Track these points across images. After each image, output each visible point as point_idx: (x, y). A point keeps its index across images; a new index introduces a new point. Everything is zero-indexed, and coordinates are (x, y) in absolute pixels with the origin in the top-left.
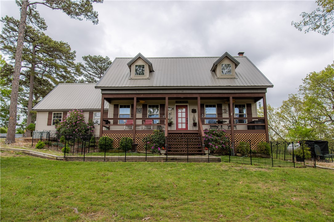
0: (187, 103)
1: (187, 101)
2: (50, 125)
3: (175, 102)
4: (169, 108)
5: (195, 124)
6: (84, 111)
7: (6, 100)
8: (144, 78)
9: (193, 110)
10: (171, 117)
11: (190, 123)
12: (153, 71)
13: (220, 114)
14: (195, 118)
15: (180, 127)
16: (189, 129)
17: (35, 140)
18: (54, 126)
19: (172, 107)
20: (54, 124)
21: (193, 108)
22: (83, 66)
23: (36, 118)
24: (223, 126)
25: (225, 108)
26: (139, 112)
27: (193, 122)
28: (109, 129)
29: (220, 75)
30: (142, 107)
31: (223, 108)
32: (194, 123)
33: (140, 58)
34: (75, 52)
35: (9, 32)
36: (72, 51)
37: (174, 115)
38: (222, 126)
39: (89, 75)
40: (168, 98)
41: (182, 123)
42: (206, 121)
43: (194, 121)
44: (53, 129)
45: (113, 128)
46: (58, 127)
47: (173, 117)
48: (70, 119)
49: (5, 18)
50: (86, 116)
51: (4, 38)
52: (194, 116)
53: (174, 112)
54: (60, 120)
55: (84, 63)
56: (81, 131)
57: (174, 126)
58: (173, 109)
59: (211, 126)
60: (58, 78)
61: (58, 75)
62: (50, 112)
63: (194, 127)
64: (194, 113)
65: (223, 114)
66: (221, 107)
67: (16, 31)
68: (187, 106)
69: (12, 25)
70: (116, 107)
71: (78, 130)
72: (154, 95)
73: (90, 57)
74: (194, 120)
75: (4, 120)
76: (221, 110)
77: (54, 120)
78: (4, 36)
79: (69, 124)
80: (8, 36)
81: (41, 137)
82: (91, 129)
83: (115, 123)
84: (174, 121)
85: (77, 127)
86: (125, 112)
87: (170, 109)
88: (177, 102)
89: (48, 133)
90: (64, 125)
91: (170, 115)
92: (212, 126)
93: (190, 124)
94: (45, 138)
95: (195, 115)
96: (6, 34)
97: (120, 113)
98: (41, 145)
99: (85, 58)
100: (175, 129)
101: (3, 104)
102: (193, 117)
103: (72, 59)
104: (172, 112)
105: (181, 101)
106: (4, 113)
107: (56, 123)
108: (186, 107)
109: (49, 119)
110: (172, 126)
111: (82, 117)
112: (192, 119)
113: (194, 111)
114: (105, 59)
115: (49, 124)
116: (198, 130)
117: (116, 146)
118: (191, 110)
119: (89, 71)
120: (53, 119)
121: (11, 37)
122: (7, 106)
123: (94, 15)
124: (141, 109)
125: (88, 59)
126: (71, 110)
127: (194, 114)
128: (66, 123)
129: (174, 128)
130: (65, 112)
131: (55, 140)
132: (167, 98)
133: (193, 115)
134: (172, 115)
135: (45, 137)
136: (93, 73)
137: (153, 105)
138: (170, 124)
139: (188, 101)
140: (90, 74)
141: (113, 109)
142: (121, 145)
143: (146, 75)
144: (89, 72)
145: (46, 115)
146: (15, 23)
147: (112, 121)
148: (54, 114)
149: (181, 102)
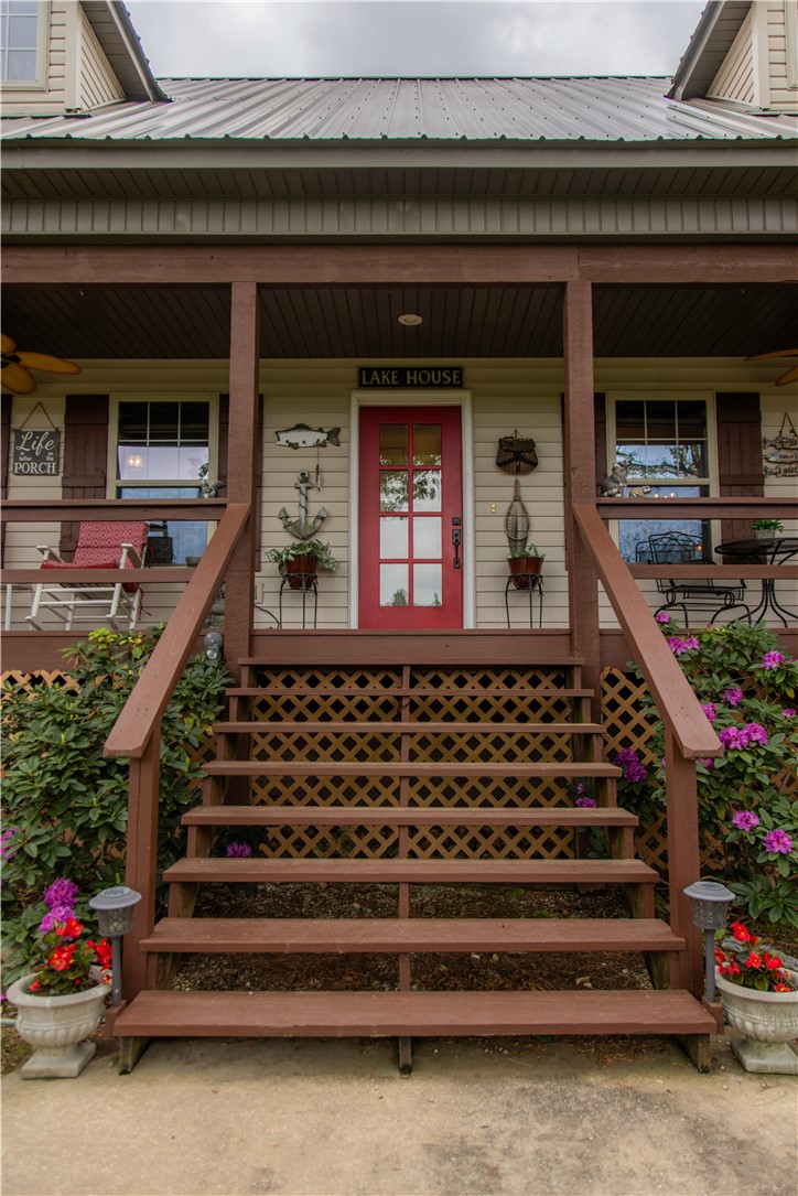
0: (459, 385)
1: (460, 370)
3: (353, 373)
4: (301, 427)
5: (524, 574)
9: (504, 444)
10: (315, 509)
11: (485, 558)
14: (526, 515)
16: (469, 623)
19: (330, 421)
21: (508, 432)
24: (779, 584)
25: (787, 433)
26: (37, 460)
27: (506, 553)
29: (782, 83)
30: (59, 421)
31: (769, 431)
32: (514, 563)
37: (339, 493)
38: (768, 587)
40: (253, 292)
41: (411, 561)
43: (513, 542)
47: (332, 509)
52: (517, 498)
53: (339, 463)
57: (339, 583)
58: (334, 435)
59: (674, 589)
63: (520, 600)
64: (518, 471)
65: (770, 480)
66: (756, 421)
68: (454, 413)
72: (111, 257)
74: (516, 538)
76: (757, 443)
84: (342, 544)
87: (311, 438)
88: (367, 380)
91: (312, 494)
92: (687, 590)
93: (486, 569)
95: (525, 493)
100: (354, 625)
102: (504, 508)
104: (325, 464)
105: (402, 371)
108: (445, 421)
110: (323, 583)
112: (500, 523)
113: (518, 456)
116: (570, 634)
118: (492, 449)
124: (55, 435)
127: (517, 486)
129: (338, 610)
133: (509, 493)
134: (327, 494)
137: (155, 405)
138: (304, 571)
139: (469, 373)
143: (54, 83)
149: (402, 381)
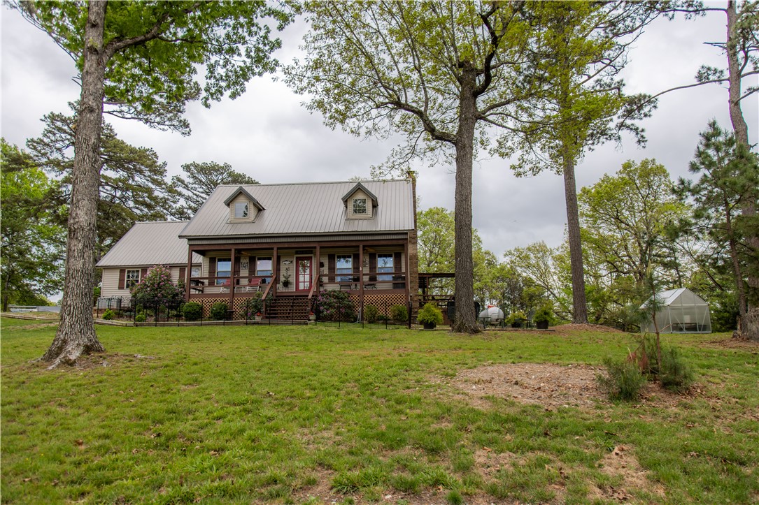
0: (312, 254)
1: (311, 251)
2: (123, 288)
3: (293, 252)
4: (286, 261)
6: (172, 266)
7: (46, 245)
8: (248, 220)
9: (319, 263)
10: (288, 274)
12: (264, 209)
13: (356, 268)
15: (301, 287)
16: (312, 290)
17: (101, 310)
18: (129, 290)
19: (291, 260)
20: (128, 286)
21: (319, 261)
22: (183, 182)
23: (101, 277)
26: (245, 267)
28: (202, 292)
30: (248, 261)
33: (241, 192)
34: (165, 164)
35: (54, 134)
36: (160, 162)
37: (292, 271)
38: (356, 285)
39: (195, 197)
41: (304, 282)
42: (338, 279)
44: (126, 294)
45: (209, 290)
46: (133, 292)
47: (291, 274)
48: (151, 280)
49: (50, 116)
50: (175, 275)
51: (46, 144)
53: (292, 266)
54: (137, 281)
55: (184, 176)
56: (166, 297)
57: (292, 286)
58: (292, 262)
59: (341, 286)
60: (137, 208)
61: (136, 202)
62: (122, 269)
64: (321, 267)
67: (65, 132)
68: (311, 257)
69: (59, 124)
70: (213, 261)
71: (163, 295)
73: (196, 166)
75: (42, 281)
77: (127, 281)
78: (46, 140)
79: (149, 287)
80: (52, 140)
81: (109, 306)
82: (181, 294)
83: (211, 284)
84: (293, 280)
85: (160, 291)
86: (224, 267)
87: (288, 262)
88: (297, 253)
89: (120, 301)
90: (142, 289)
91: (288, 271)
92: (344, 286)
94: (115, 307)
95: (322, 271)
96: (49, 138)
97: (219, 270)
98: (110, 314)
99: (187, 168)
100: (295, 291)
101: (40, 252)
103: (161, 173)
104: (290, 267)
105: (303, 251)
106: (43, 269)
107: (131, 285)
108: (310, 259)
109: (121, 280)
110: (289, 286)
111: (169, 276)
113: (321, 264)
114: (222, 168)
115: (121, 287)
117: (208, 314)
118: (317, 264)
119: (195, 189)
120: (126, 279)
121: (57, 141)
122: (46, 254)
123: (184, 124)
124: (247, 263)
125: (192, 168)
126: (152, 266)
128: (145, 285)
129: (293, 289)
130: (144, 269)
131: (129, 310)
132: (275, 249)
134: (290, 271)
135: (114, 305)
136: (202, 193)
138: (286, 283)
139: (313, 252)
140: (196, 195)
141: (208, 264)
142: (212, 312)
143: (252, 216)
144: (195, 192)
145: (116, 275)
146: (64, 120)
147: (206, 282)
148: (129, 272)
149: (302, 253)
